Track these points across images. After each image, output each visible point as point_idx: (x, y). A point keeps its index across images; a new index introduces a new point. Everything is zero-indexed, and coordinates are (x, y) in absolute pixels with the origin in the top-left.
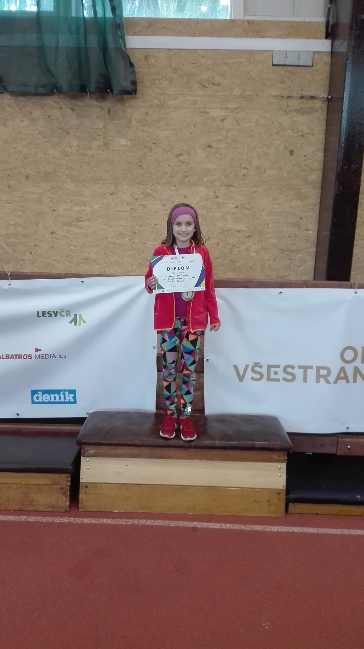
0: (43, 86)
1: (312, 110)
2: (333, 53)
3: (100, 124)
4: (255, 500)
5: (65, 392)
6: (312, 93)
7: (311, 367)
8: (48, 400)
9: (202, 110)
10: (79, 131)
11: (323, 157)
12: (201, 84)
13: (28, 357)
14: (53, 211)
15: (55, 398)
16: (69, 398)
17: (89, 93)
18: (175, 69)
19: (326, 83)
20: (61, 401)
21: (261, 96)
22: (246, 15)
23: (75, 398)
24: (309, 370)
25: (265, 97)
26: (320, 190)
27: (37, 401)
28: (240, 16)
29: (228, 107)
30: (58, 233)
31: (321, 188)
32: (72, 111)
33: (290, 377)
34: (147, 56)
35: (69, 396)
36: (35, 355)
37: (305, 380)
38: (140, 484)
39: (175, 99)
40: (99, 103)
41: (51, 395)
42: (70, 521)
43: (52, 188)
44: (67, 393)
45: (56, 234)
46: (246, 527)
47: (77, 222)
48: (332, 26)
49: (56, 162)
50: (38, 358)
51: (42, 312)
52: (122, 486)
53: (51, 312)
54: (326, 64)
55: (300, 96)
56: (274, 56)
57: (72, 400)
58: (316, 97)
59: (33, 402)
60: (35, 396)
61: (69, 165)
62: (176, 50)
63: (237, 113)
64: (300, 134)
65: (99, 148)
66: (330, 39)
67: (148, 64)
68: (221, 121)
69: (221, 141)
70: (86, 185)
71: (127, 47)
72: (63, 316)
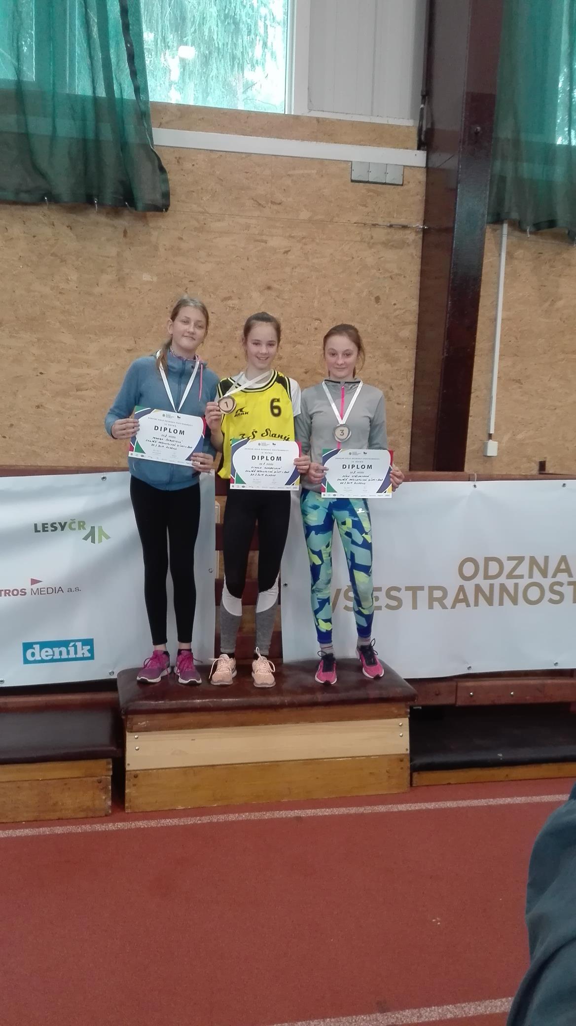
0: (27, 192)
1: (402, 244)
2: (428, 169)
3: (113, 251)
4: (371, 773)
5: (77, 643)
6: (402, 221)
7: (421, 588)
8: (50, 657)
9: (259, 238)
10: (80, 259)
11: (418, 307)
12: (256, 201)
13: (20, 593)
14: (39, 374)
15: (61, 653)
16: (83, 651)
17: (96, 206)
18: (220, 179)
19: (420, 208)
20: (70, 657)
21: (336, 222)
22: (311, 110)
23: (91, 651)
24: (419, 592)
25: (342, 224)
26: (415, 350)
27: (33, 659)
28: (304, 112)
29: (293, 235)
30: (47, 406)
31: (415, 348)
32: (70, 230)
33: (394, 603)
34: (180, 158)
35: (82, 649)
36: (32, 589)
37: (415, 607)
38: (213, 766)
39: (219, 220)
40: (111, 219)
41: (54, 649)
42: (117, 827)
43: (39, 340)
44: (79, 644)
45: (44, 408)
46: (365, 809)
47: (77, 391)
48: (426, 132)
49: (45, 302)
50: (35, 594)
51: (43, 524)
52: (186, 770)
53: (55, 523)
54: (420, 182)
55: (389, 225)
56: (353, 169)
57: (88, 655)
58: (409, 227)
59: (26, 661)
60: (29, 652)
61: (65, 308)
62: (222, 152)
63: (305, 244)
64: (388, 275)
65: (110, 285)
66: (423, 150)
67: (182, 170)
68: (284, 253)
69: (284, 281)
70: (90, 338)
71: (155, 143)
72: (75, 529)
